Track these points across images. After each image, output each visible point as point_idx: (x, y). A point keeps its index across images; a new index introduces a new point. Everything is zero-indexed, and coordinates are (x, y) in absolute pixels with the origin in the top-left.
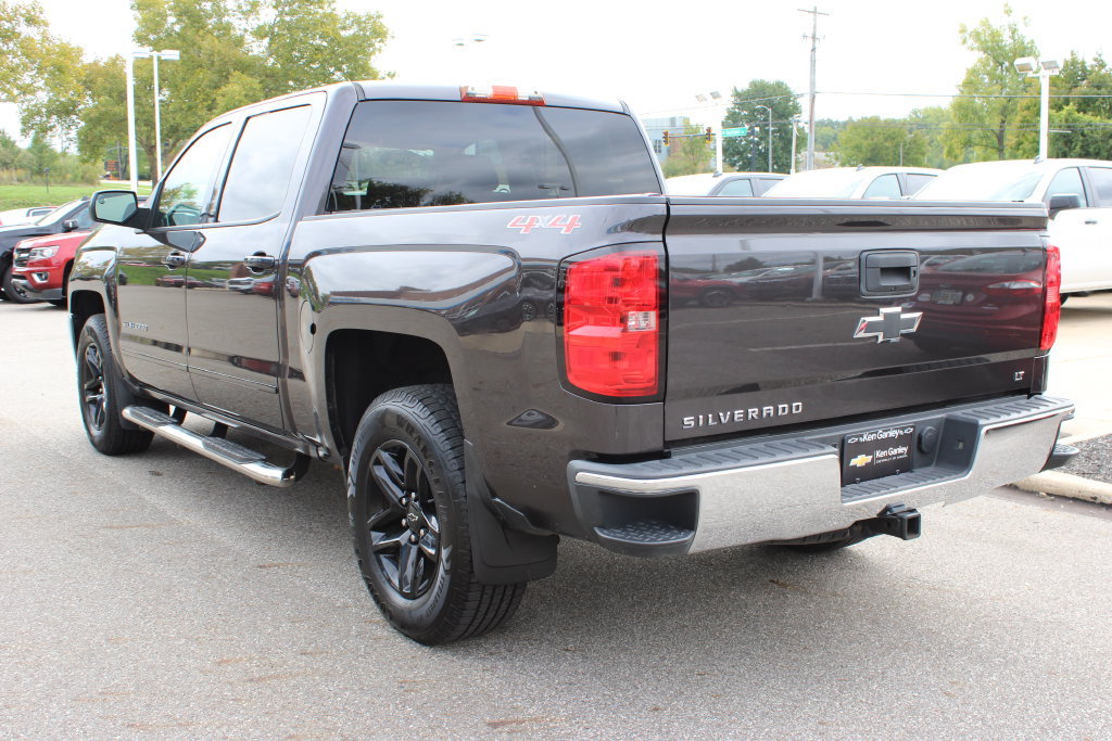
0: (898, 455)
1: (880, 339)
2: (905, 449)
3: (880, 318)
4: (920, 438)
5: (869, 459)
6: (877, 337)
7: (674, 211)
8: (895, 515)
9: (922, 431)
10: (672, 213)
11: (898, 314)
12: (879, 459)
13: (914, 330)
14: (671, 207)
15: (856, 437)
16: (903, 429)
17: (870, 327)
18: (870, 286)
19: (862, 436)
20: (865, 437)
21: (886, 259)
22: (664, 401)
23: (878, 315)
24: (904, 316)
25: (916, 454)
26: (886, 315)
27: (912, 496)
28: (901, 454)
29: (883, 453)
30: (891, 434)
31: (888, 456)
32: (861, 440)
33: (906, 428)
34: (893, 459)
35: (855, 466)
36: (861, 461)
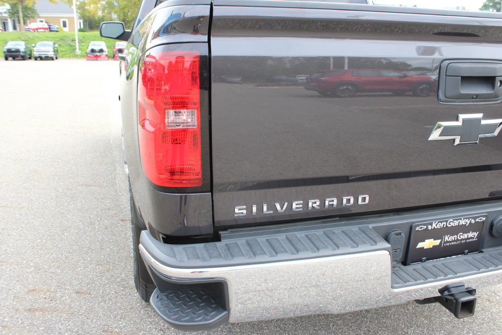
0: (468, 238)
1: (457, 142)
2: (476, 234)
3: (459, 123)
4: (492, 226)
5: (437, 242)
6: (454, 140)
7: (217, 12)
8: (452, 295)
9: (495, 219)
10: (214, 14)
11: (479, 120)
12: (447, 242)
13: (496, 133)
14: (214, 7)
15: (424, 225)
16: (475, 218)
17: (446, 131)
18: (449, 94)
19: (431, 224)
20: (434, 225)
21: (467, 69)
22: (212, 191)
23: (457, 119)
24: (484, 122)
25: (487, 238)
26: (464, 121)
27: (476, 280)
28: (471, 238)
29: (452, 238)
30: (462, 222)
31: (458, 240)
32: (430, 227)
33: (478, 217)
34: (463, 242)
35: (422, 248)
36: (428, 244)
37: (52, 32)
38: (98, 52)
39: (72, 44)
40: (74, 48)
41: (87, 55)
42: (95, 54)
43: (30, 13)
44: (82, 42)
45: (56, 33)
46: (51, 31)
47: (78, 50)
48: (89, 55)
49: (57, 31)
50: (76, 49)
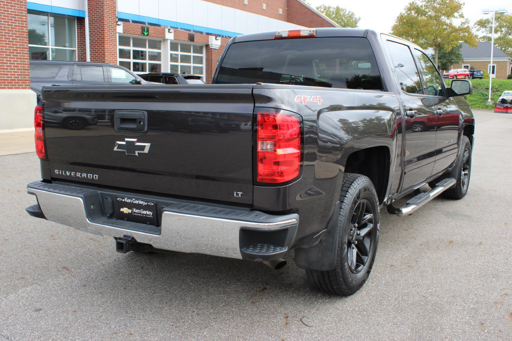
0: (146, 214)
1: (126, 153)
2: (151, 213)
3: (124, 143)
5: (130, 211)
12: (136, 213)
15: (121, 198)
17: (120, 146)
20: (126, 200)
22: (49, 161)
23: (124, 141)
24: (138, 144)
26: (127, 142)
28: (148, 215)
29: (138, 211)
30: (141, 202)
31: (141, 214)
32: (123, 200)
33: (149, 202)
34: (144, 216)
35: (123, 212)
36: (125, 210)
37: (475, 80)
38: (510, 104)
39: (485, 93)
40: (487, 97)
41: (496, 106)
42: (505, 105)
43: (454, 58)
44: (497, 91)
45: (478, 80)
46: (473, 78)
47: (490, 100)
48: (497, 106)
49: (481, 78)
50: (488, 99)
